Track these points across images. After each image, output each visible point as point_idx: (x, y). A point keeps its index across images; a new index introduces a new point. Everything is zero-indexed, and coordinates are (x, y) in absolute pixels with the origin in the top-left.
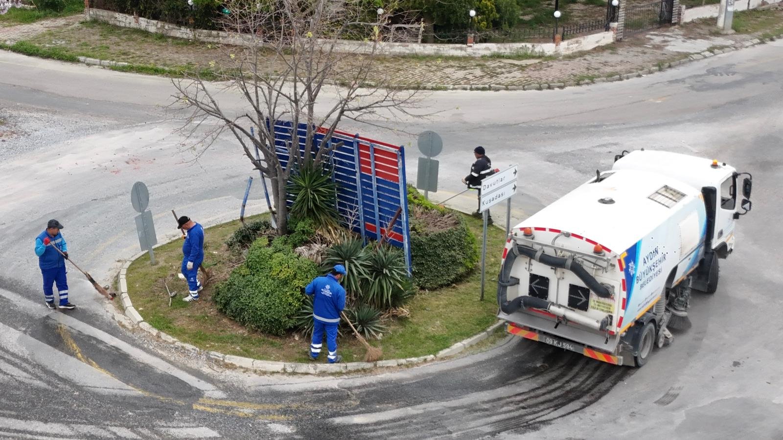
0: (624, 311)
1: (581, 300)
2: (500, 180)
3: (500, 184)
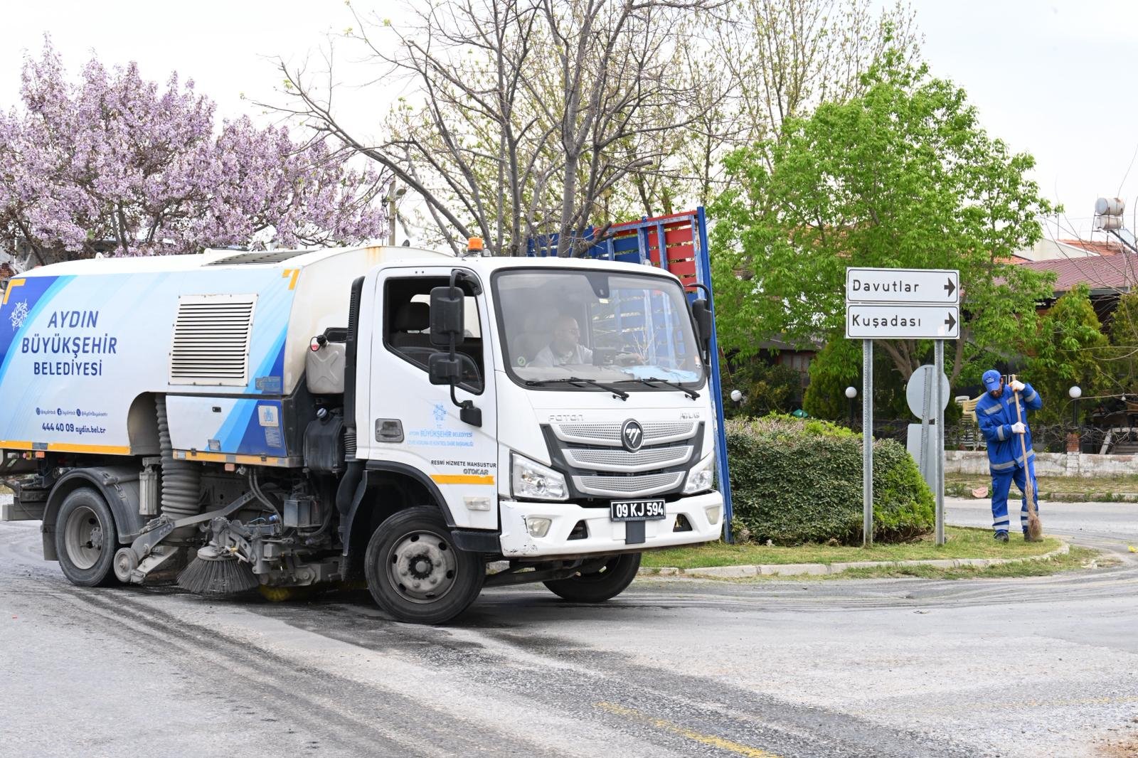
2: (904, 287)
3: (904, 296)
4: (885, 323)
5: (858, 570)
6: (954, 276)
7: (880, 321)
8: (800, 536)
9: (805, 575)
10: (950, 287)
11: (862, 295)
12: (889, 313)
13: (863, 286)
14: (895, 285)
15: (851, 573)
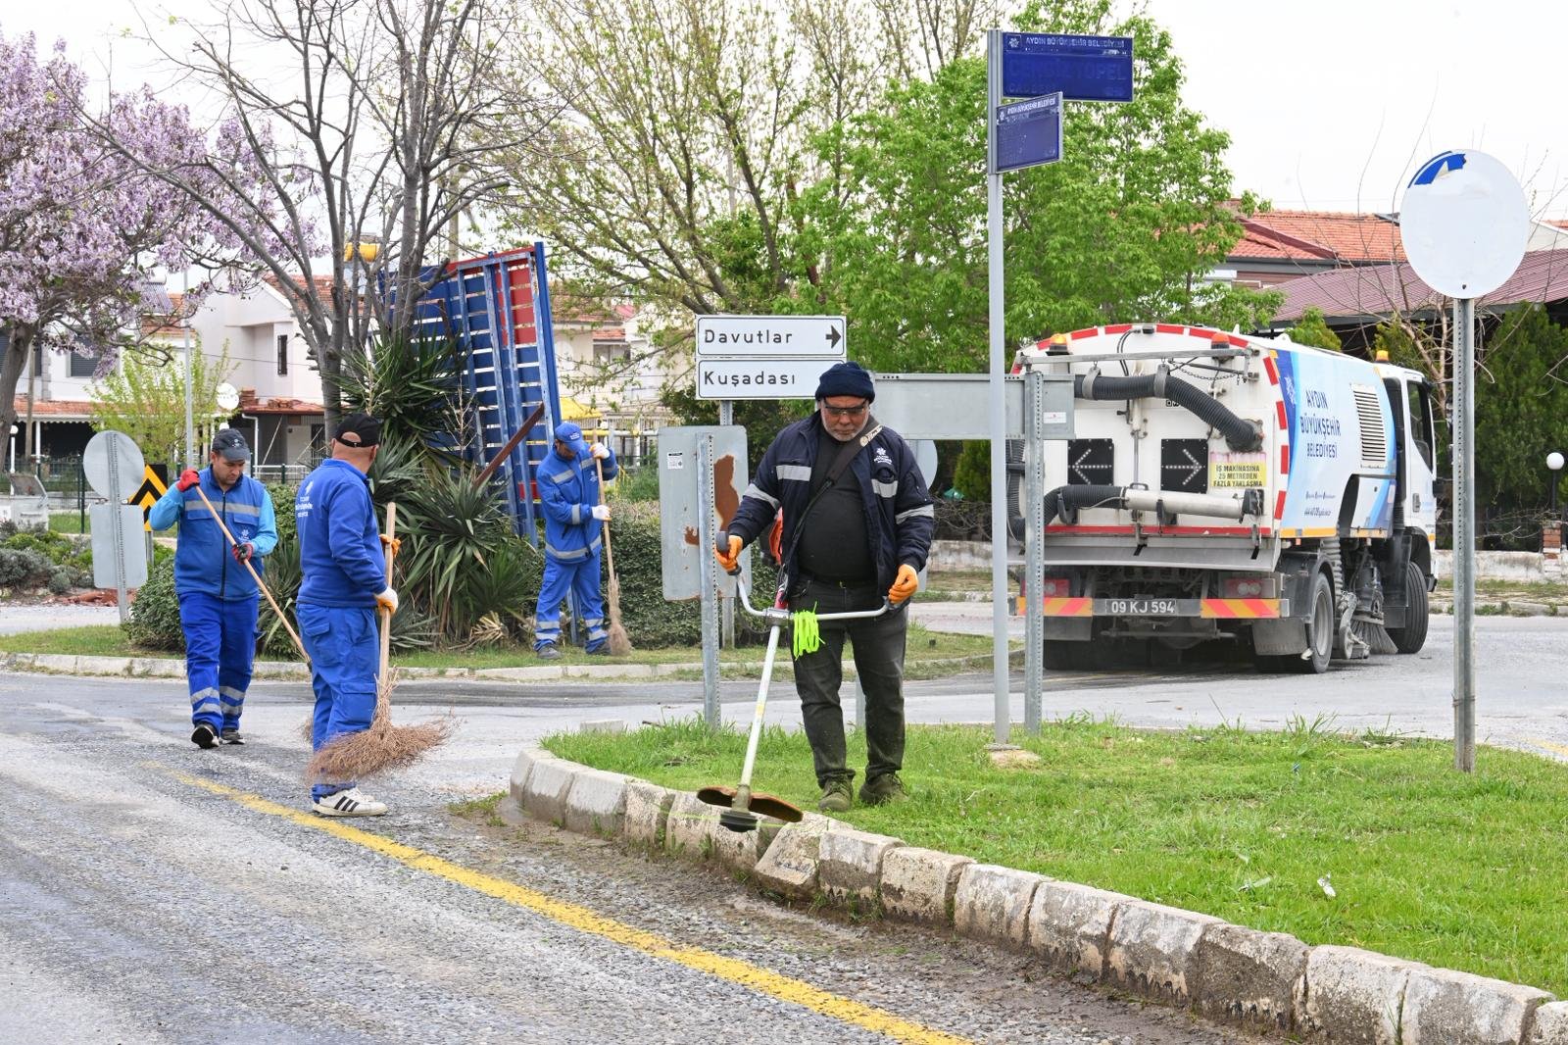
0: (1286, 476)
1: (1191, 471)
2: (772, 337)
3: (773, 348)
4: (747, 381)
5: (690, 671)
6: (839, 324)
7: (741, 379)
8: (665, 637)
9: (623, 677)
10: (834, 337)
11: (716, 347)
12: (753, 370)
13: (717, 337)
14: (760, 335)
15: (681, 675)
